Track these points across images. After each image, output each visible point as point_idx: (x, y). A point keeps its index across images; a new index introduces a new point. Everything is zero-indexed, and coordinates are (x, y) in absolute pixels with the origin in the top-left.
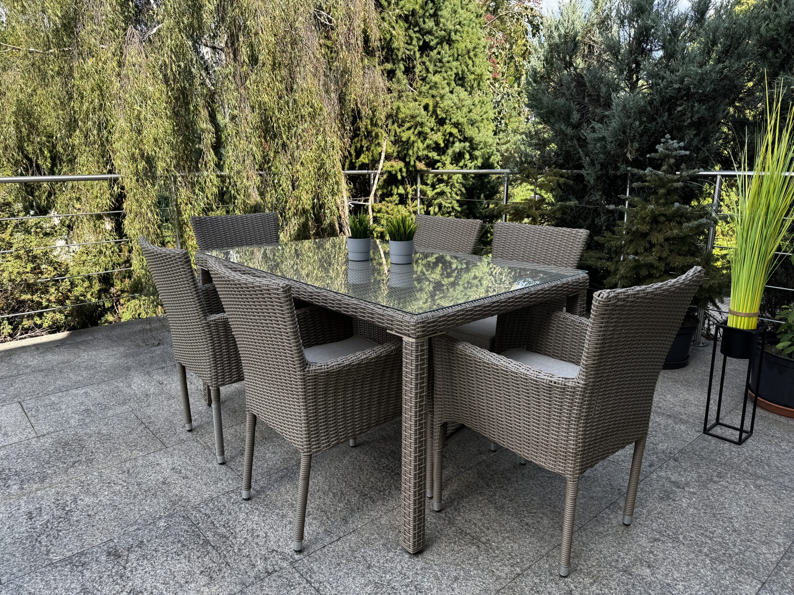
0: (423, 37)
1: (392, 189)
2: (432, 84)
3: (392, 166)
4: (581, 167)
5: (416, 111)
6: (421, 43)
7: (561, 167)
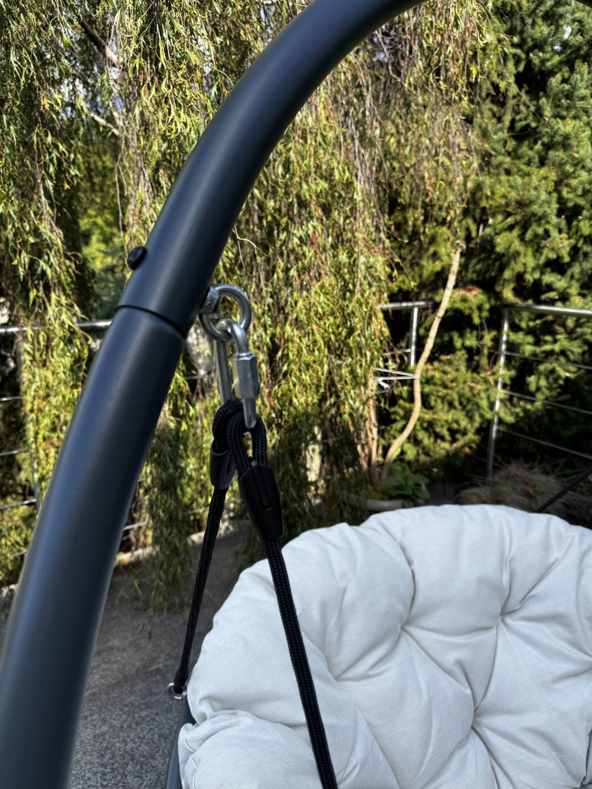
0: (527, 53)
1: (451, 340)
2: (558, 139)
3: (464, 300)
5: (533, 192)
6: (521, 68)
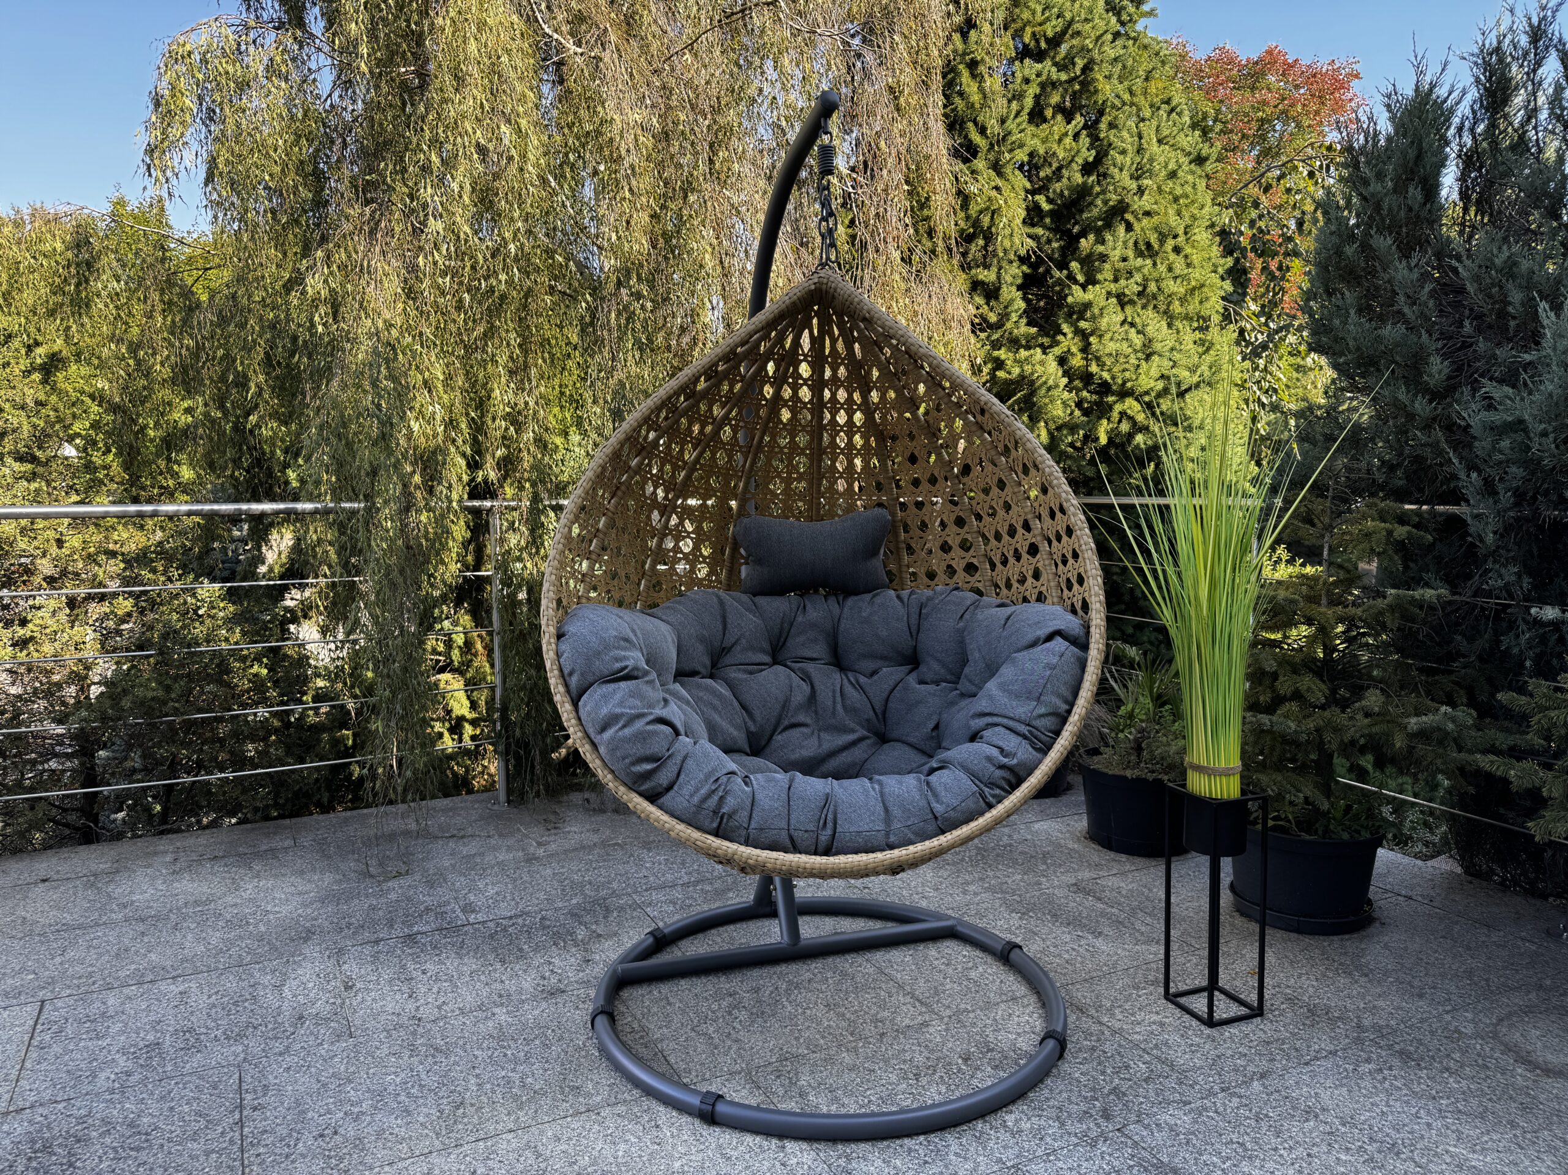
4: (1455, 497)
7: (1402, 496)
